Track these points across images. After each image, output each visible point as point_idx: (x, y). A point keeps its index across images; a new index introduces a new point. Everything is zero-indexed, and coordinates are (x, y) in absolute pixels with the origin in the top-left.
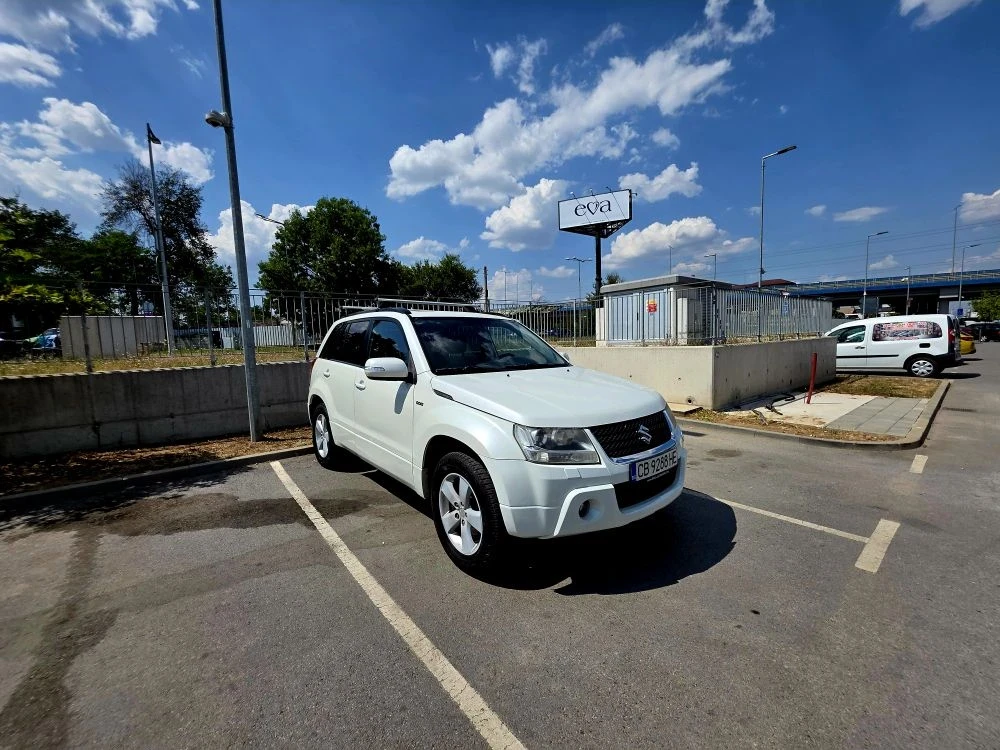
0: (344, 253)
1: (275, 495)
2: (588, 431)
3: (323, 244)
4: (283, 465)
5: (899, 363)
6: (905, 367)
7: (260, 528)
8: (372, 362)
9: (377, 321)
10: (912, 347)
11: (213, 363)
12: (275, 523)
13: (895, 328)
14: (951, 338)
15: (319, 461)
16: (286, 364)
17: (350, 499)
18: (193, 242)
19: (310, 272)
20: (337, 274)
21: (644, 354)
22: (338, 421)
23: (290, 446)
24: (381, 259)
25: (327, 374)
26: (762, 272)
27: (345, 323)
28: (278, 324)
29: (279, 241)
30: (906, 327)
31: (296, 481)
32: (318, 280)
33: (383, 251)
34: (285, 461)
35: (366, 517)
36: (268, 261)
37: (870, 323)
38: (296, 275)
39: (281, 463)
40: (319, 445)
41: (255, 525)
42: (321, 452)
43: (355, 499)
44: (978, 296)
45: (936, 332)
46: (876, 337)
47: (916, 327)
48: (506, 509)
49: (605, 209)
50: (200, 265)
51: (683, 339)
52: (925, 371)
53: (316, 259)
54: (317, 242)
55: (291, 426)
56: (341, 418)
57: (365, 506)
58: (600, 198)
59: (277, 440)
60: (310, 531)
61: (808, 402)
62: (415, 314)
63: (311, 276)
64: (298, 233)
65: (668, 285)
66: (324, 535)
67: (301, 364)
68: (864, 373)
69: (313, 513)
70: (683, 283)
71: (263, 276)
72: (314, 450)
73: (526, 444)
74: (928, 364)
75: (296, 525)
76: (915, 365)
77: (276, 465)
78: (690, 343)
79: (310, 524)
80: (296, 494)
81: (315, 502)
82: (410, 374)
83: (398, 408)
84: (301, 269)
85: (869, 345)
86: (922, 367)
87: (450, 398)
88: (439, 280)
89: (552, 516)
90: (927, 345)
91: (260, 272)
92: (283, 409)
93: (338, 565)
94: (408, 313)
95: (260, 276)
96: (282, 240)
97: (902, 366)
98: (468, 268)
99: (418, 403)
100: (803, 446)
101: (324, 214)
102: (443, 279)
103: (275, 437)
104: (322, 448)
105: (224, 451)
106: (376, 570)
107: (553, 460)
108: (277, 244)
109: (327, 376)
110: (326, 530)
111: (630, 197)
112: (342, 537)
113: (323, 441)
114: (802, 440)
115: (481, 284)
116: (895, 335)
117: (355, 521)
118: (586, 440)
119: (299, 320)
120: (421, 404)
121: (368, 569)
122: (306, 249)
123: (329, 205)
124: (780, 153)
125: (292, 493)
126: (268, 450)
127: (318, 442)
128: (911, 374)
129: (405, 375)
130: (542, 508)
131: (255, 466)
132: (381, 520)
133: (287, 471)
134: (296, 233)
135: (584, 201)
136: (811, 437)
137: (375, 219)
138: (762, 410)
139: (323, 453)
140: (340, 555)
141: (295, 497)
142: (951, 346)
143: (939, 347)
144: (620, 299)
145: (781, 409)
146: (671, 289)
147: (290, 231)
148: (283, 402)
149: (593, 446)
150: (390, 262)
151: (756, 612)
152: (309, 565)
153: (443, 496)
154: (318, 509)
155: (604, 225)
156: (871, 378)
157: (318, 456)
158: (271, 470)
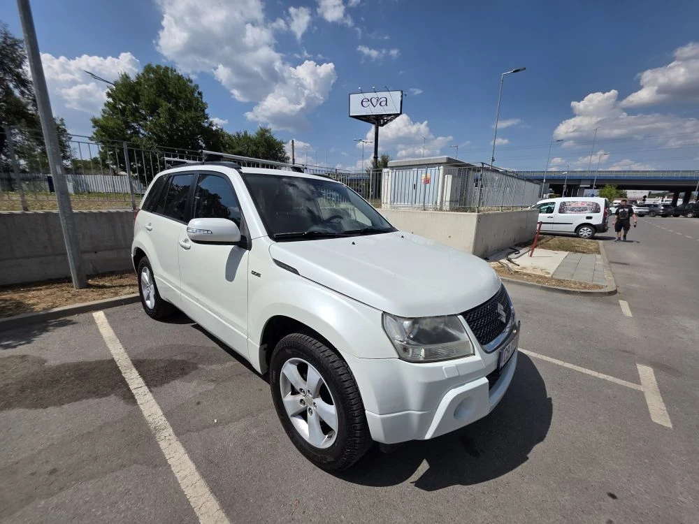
0: (172, 117)
1: (92, 356)
2: (461, 317)
3: (153, 108)
4: (107, 315)
5: (572, 229)
6: (575, 231)
7: (66, 406)
8: (196, 223)
9: (204, 175)
10: (581, 218)
11: (26, 209)
12: (87, 398)
13: (573, 205)
14: (605, 214)
15: (146, 311)
16: (110, 212)
17: (178, 358)
18: (22, 93)
19: (142, 131)
20: (168, 135)
21: (423, 216)
22: (161, 277)
23: (116, 294)
24: (206, 125)
25: (150, 227)
26: (493, 160)
27: (169, 176)
28: (115, 174)
29: (111, 100)
30: (579, 205)
31: (119, 335)
32: (150, 139)
33: (207, 118)
34: (110, 310)
35: (195, 383)
36: (101, 118)
37: (558, 201)
38: (129, 132)
39: (105, 314)
40: (145, 296)
41: (60, 403)
42: (149, 303)
43: (183, 358)
44: (603, 186)
45: (597, 210)
46: (561, 211)
47: (585, 205)
48: (373, 415)
49: (383, 103)
50: (32, 115)
51: (447, 205)
52: (586, 234)
53: (145, 119)
54: (147, 105)
55: (120, 273)
56: (165, 275)
57: (195, 367)
58: (380, 95)
59: (103, 287)
60: (130, 407)
61: (531, 256)
62: (245, 170)
63: (143, 134)
64: (128, 94)
65: (440, 164)
66: (146, 414)
67: (126, 212)
68: (554, 235)
69: (134, 380)
70: (451, 163)
71: (97, 131)
72: (141, 299)
73: (398, 337)
74: (589, 230)
75: (113, 398)
76: (581, 230)
77: (99, 316)
78: (452, 209)
79: (130, 397)
80: (118, 353)
81: (138, 364)
82: (243, 238)
83: (230, 275)
84: (134, 128)
85: (556, 216)
86: (586, 232)
87: (295, 271)
88: (255, 148)
89: (425, 420)
90: (590, 218)
91: (94, 127)
92: (110, 255)
93: (159, 462)
94: (238, 169)
95: (95, 130)
96: (114, 99)
97: (573, 230)
98: (278, 140)
99: (254, 273)
100: (544, 292)
101: (149, 79)
102: (258, 147)
103: (101, 283)
104: (148, 298)
105: (40, 300)
106: (208, 467)
107: (430, 358)
108: (109, 103)
109: (150, 230)
110: (149, 405)
111: (402, 96)
112: (167, 415)
113: (149, 292)
114: (542, 288)
115: (289, 154)
116: (572, 210)
117: (184, 389)
118: (459, 328)
119: (134, 172)
120: (258, 275)
121: (198, 467)
122: (136, 110)
123: (155, 72)
124: (514, 72)
125: (113, 352)
126: (93, 298)
127: (145, 293)
128: (578, 236)
129: (237, 239)
130: (415, 413)
131: (75, 318)
132: (212, 386)
133: (110, 322)
134: (126, 93)
135: (369, 95)
136: (546, 285)
137: (197, 86)
138: (504, 261)
139: (150, 303)
140: (163, 445)
141: (116, 358)
142: (605, 219)
143: (597, 219)
144: (404, 172)
145: (517, 261)
146: (441, 167)
147: (122, 93)
148: (111, 249)
149: (467, 335)
150: (214, 128)
151: (613, 496)
152: (123, 466)
153: (285, 377)
154: (141, 374)
155: (382, 116)
156: (557, 238)
157: (145, 306)
158: (93, 321)
